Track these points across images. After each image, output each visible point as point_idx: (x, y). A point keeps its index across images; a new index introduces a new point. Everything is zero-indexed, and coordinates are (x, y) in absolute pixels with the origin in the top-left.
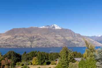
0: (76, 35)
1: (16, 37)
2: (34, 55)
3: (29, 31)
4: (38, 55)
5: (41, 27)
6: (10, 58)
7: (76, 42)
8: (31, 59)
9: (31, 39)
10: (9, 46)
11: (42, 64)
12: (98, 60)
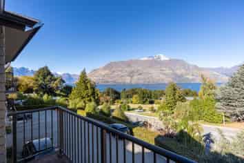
0: (191, 67)
1: (114, 72)
2: (134, 92)
3: (129, 64)
4: (140, 92)
5: (143, 59)
6: (108, 95)
7: (190, 77)
8: (131, 97)
9: (131, 74)
10: (108, 82)
11: (144, 103)
12: (218, 100)
